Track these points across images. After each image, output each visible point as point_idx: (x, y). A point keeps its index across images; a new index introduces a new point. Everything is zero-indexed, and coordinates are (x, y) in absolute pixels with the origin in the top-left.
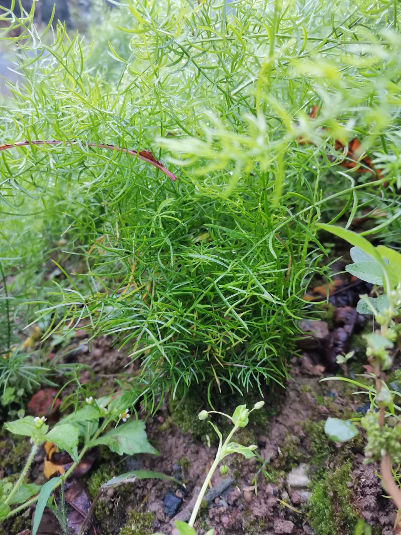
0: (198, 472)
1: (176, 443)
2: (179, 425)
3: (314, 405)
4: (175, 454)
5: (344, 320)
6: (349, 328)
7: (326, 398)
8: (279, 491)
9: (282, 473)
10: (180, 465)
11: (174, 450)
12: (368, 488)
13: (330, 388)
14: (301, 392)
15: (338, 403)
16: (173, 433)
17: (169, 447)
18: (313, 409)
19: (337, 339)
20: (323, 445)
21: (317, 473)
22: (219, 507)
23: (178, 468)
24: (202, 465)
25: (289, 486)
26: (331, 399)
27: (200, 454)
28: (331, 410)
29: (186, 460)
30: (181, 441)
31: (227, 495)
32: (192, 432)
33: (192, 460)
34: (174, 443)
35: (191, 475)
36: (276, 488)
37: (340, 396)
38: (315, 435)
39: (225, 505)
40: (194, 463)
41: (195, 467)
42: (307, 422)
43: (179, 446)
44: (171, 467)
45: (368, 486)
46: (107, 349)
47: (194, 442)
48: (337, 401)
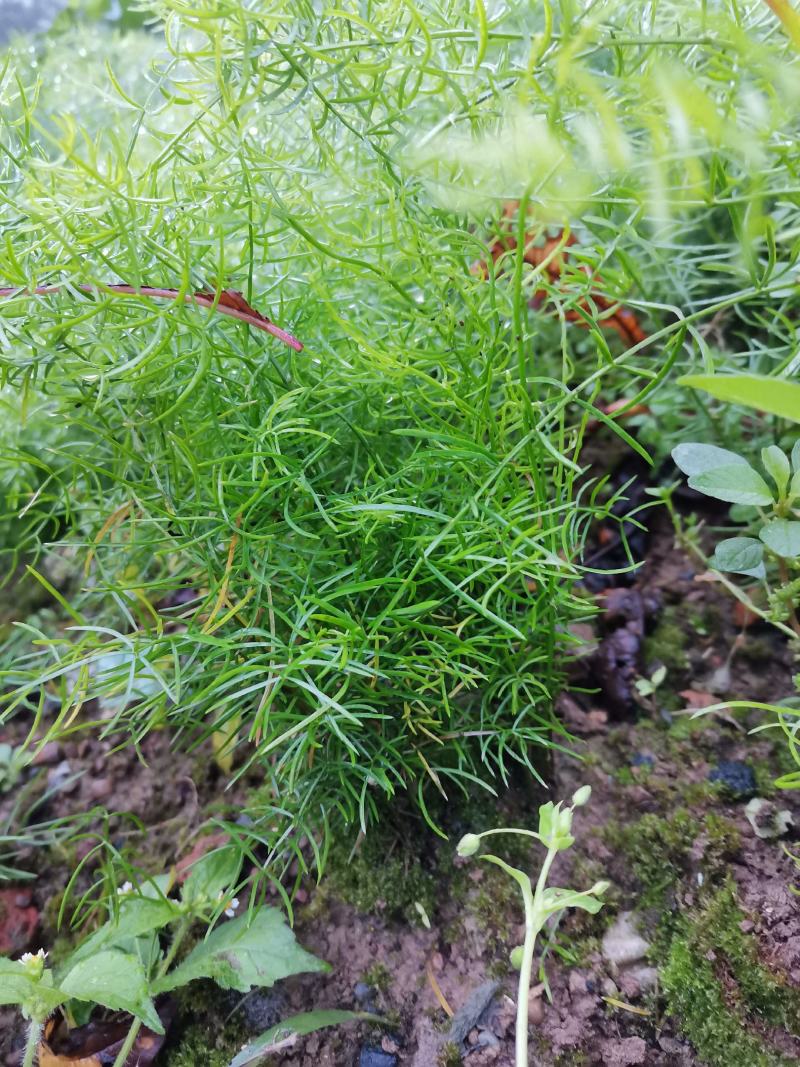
0: (413, 988)
1: (347, 938)
2: (347, 897)
3: (613, 789)
4: (352, 963)
5: (622, 612)
6: (635, 626)
7: (635, 769)
8: (599, 980)
9: (592, 942)
10: (369, 983)
11: (349, 955)
12: (782, 924)
13: (636, 749)
14: (583, 769)
15: (662, 775)
16: (335, 920)
17: (336, 949)
18: (615, 797)
19: (620, 651)
20: (657, 862)
21: (661, 924)
22: (485, 1047)
23: (367, 990)
24: (415, 972)
25: (614, 964)
26: (647, 769)
27: (404, 949)
28: (654, 790)
29: (381, 968)
30: (358, 930)
31: (490, 1020)
32: (383, 905)
33: (393, 966)
34: (344, 941)
35: (399, 999)
36: (592, 976)
37: (662, 760)
38: (637, 848)
39: (492, 1040)
40: (397, 972)
41: (402, 979)
42: (612, 826)
43: (357, 945)
44: (352, 994)
45: (781, 919)
46: (121, 773)
47: (387, 927)
48: (658, 770)
